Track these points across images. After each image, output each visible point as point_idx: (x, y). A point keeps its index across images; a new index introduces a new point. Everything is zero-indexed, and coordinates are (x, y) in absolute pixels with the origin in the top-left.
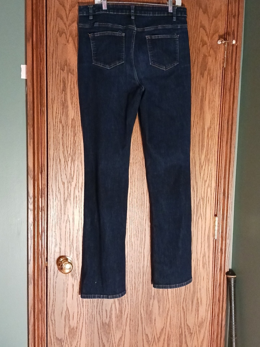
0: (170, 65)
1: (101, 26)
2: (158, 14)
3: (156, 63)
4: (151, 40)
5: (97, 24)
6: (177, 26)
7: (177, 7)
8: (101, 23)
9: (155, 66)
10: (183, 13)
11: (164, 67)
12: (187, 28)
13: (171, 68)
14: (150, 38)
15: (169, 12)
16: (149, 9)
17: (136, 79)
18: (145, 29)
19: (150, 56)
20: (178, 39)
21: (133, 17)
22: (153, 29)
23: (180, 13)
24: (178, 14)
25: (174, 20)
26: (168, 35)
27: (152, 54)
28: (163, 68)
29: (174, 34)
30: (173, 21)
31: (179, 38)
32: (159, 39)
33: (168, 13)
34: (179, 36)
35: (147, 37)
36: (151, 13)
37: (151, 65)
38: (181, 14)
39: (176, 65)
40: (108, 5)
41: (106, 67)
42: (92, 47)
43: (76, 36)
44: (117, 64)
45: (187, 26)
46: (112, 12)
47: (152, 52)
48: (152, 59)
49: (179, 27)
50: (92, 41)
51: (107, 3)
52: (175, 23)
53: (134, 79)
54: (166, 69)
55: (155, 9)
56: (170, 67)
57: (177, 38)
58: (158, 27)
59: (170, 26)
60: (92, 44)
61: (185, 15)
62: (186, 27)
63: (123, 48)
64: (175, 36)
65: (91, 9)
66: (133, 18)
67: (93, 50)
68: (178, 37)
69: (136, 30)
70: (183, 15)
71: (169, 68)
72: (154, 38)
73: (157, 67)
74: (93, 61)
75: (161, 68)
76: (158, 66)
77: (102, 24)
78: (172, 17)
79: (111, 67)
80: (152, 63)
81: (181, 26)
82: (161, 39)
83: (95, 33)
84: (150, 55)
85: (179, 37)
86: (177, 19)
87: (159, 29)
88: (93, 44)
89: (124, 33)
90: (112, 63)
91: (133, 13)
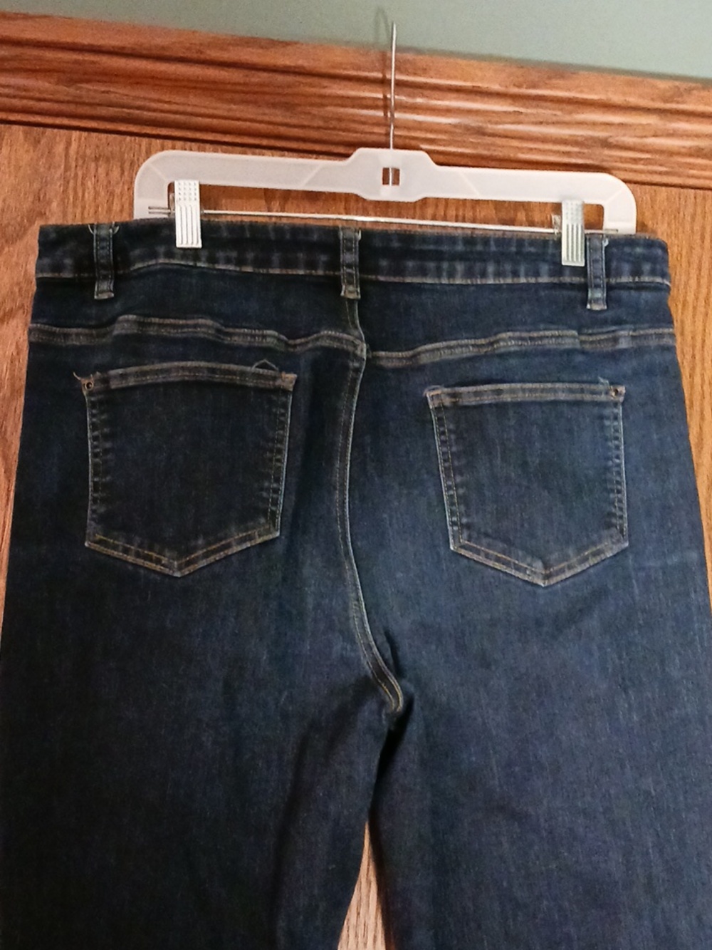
0: (571, 552)
1: (152, 331)
2: (498, 274)
3: (485, 541)
4: (458, 410)
5: (127, 321)
6: (616, 340)
7: (607, 236)
8: (157, 320)
9: (481, 558)
10: (647, 267)
11: (538, 565)
12: (671, 349)
13: (579, 569)
14: (447, 401)
15: (563, 263)
16: (445, 248)
17: (358, 636)
18: (423, 355)
19: (452, 504)
20: (620, 411)
21: (351, 288)
22: (471, 352)
23: (626, 267)
24: (619, 274)
25: (596, 307)
26: (558, 385)
27: (461, 491)
28: (534, 573)
29: (597, 382)
30: (590, 310)
31: (623, 404)
32: (501, 408)
33: (558, 268)
34: (627, 396)
35: (435, 395)
36: (460, 267)
37: (455, 554)
38: (637, 272)
39: (609, 554)
40: (208, 229)
41: (158, 562)
42: (94, 447)
43: (14, 392)
44: (228, 546)
45: (672, 336)
46: (228, 261)
47: (459, 479)
48: (464, 520)
49: (623, 344)
50: (93, 416)
51: (206, 215)
52: (597, 320)
53: (349, 637)
54: (547, 577)
55: (479, 248)
56: (570, 567)
57: (616, 404)
58: (497, 341)
59: (569, 338)
60: (93, 430)
61: (659, 280)
62: (666, 341)
63: (280, 451)
64: (600, 393)
65: (104, 244)
66: (350, 292)
67: (95, 465)
68: (621, 399)
69: (364, 355)
70: (646, 279)
71: (568, 574)
72: (473, 401)
73: (491, 563)
74: (91, 526)
75: (518, 568)
76: (498, 560)
77: (160, 325)
78: (584, 288)
79: (188, 563)
80: (464, 541)
81: (633, 337)
82: (518, 405)
83: (113, 372)
84: (451, 497)
85: (625, 400)
86: (608, 300)
87: (503, 350)
88: (96, 433)
89: (288, 371)
90: (200, 542)
91: (349, 266)
